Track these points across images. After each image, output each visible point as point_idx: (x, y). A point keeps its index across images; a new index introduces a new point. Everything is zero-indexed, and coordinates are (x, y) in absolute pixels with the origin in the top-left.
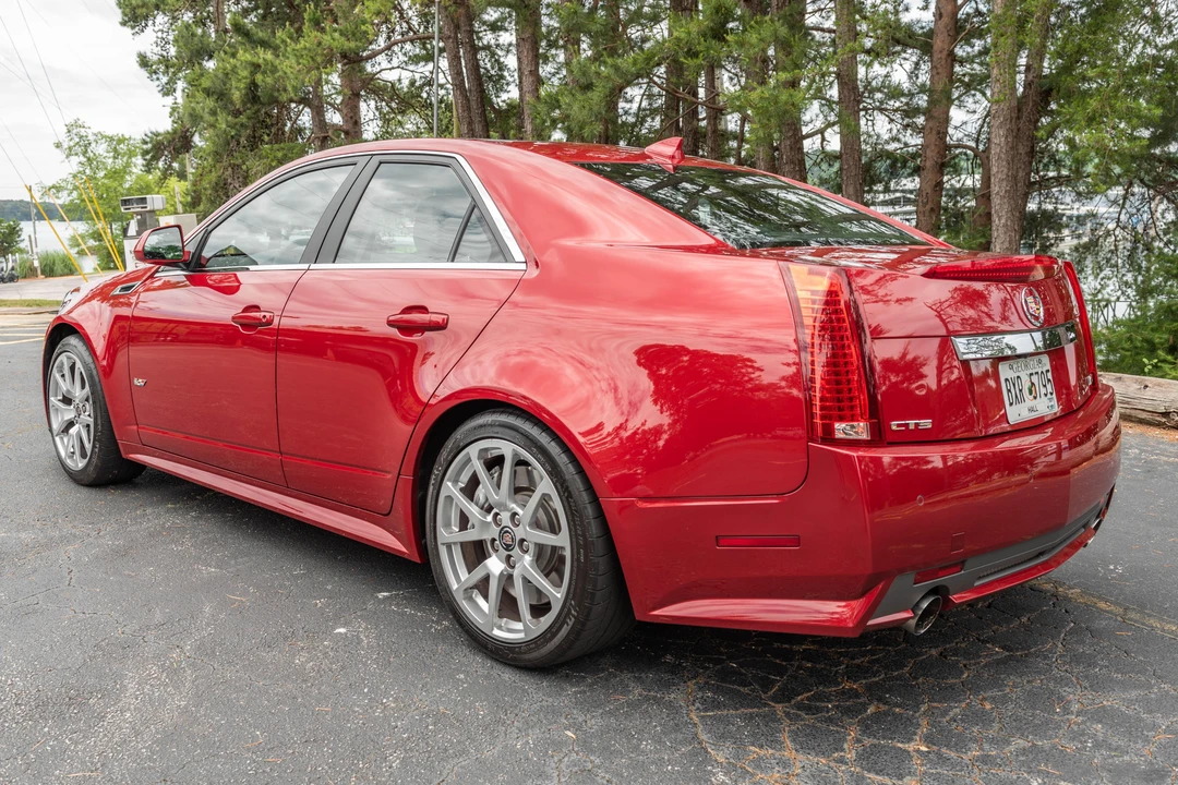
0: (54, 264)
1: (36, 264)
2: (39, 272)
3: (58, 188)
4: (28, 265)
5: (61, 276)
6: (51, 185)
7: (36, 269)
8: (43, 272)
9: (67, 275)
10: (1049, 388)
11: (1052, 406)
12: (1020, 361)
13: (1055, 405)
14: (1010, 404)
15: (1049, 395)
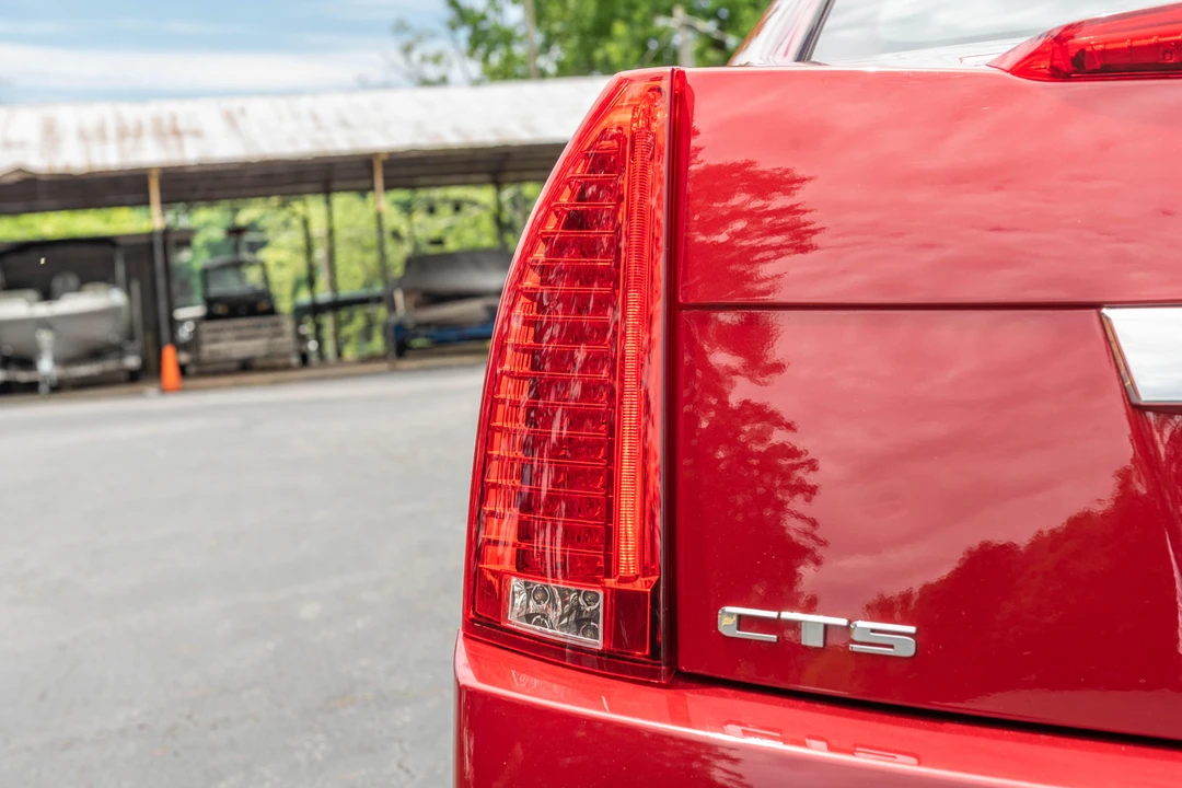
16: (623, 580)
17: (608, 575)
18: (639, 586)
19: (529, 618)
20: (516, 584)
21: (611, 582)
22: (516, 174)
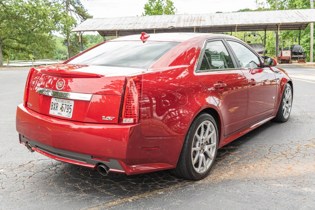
10: (69, 110)
11: (69, 116)
12: (60, 99)
13: (70, 116)
14: (51, 109)
15: (68, 112)
22: (270, 29)
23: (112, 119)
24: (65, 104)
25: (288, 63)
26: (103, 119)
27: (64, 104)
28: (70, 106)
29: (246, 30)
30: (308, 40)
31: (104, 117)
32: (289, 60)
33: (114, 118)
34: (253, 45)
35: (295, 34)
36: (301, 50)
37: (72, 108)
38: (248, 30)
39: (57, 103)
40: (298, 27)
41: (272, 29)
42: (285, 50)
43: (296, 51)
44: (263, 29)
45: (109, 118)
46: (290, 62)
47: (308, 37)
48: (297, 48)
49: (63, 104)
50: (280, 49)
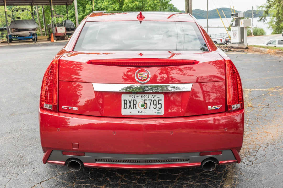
0: (257, 32)
1: (252, 31)
2: (252, 34)
3: (262, 7)
4: (249, 32)
5: (259, 35)
6: (260, 6)
7: (251, 33)
8: (254, 34)
9: (261, 35)
10: (159, 106)
11: (159, 113)
12: (139, 95)
13: (162, 112)
14: (124, 108)
15: (157, 109)
16: (54, 104)
17: (53, 103)
18: (56, 104)
19: (46, 107)
20: (45, 104)
21: (53, 104)
22: (36, 4)
23: (219, 108)
24: (149, 100)
25: (64, 39)
26: (209, 109)
27: (147, 100)
28: (159, 100)
29: (10, 4)
30: (73, 16)
31: (209, 107)
32: (64, 37)
33: (221, 106)
34: (24, 21)
35: (58, 10)
36: (73, 26)
37: (162, 102)
38: (11, 4)
39: (134, 100)
40: (65, 2)
41: (38, 4)
42: (59, 26)
43: (69, 27)
44: (29, 4)
45: (216, 107)
46: (65, 39)
47: (72, 12)
48: (69, 24)
49: (144, 100)
50: (55, 25)
